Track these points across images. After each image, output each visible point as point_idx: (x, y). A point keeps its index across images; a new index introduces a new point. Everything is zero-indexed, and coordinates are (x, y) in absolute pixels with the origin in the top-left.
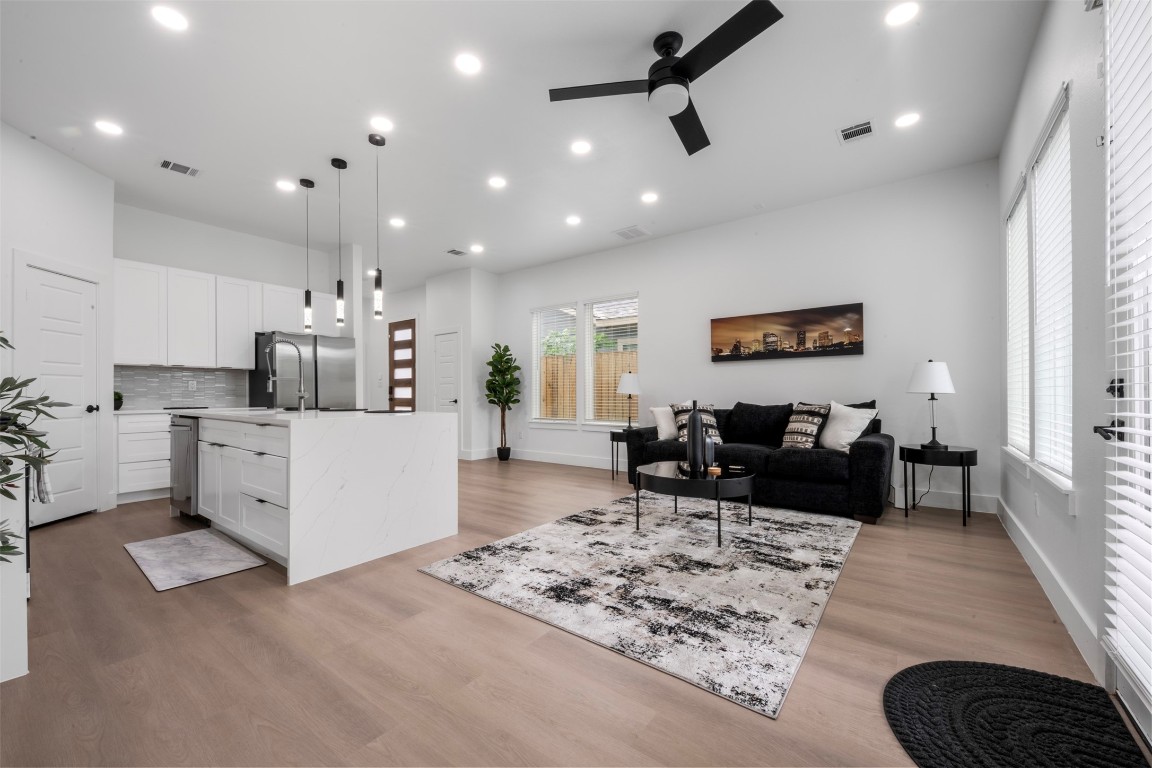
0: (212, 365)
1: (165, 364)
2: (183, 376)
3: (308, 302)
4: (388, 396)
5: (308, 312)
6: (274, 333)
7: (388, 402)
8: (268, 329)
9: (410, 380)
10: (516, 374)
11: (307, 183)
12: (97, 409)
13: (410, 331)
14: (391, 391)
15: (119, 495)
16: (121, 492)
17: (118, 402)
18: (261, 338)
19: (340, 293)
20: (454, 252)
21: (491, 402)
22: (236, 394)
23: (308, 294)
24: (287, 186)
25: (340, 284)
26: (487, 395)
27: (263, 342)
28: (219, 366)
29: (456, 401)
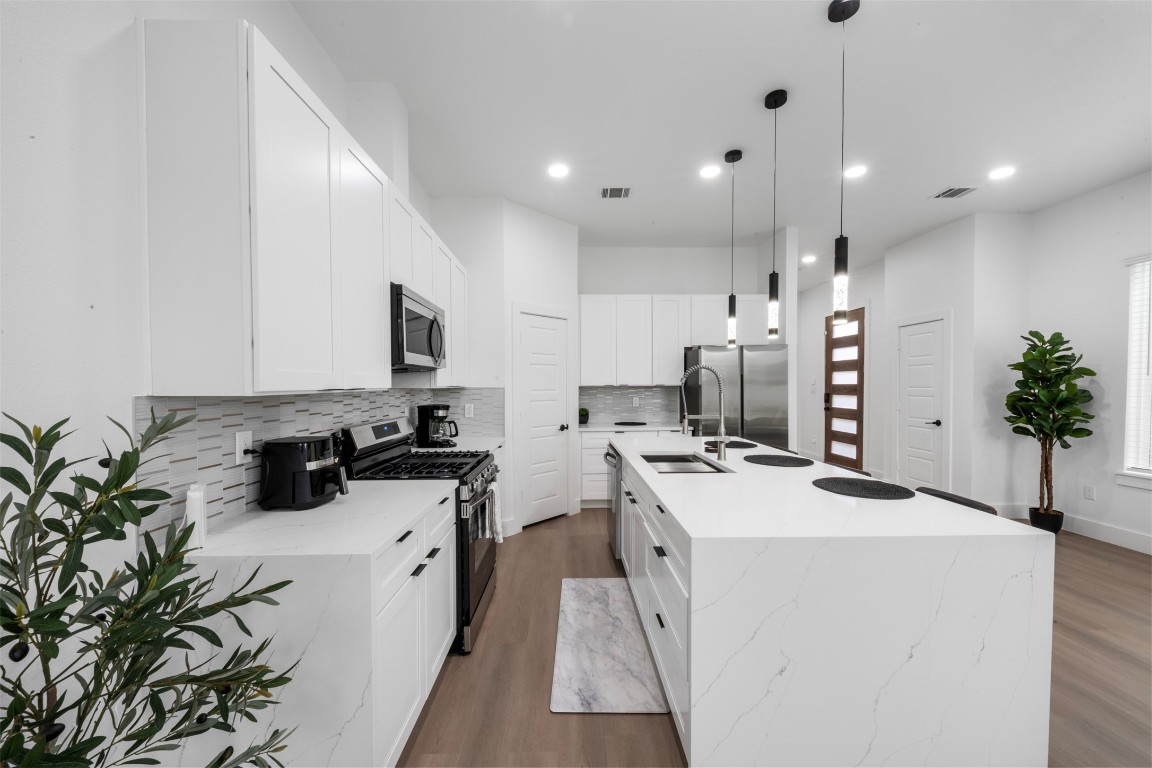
0: (649, 384)
1: (615, 384)
2: (630, 393)
3: (732, 311)
4: (823, 405)
5: (732, 322)
6: (699, 347)
7: (823, 412)
8: (696, 343)
9: (855, 386)
10: (1081, 383)
11: (733, 156)
12: (567, 428)
13: (855, 324)
14: (828, 399)
15: (582, 501)
16: (584, 499)
17: (584, 417)
18: (689, 353)
19: (774, 293)
20: (952, 193)
21: (1018, 430)
22: (668, 409)
23: (732, 299)
24: (712, 171)
25: (774, 279)
26: (1008, 419)
27: (691, 356)
28: (654, 384)
29: (938, 423)
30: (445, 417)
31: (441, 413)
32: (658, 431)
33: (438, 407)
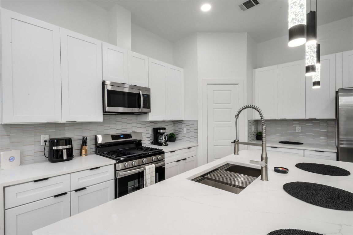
0: (303, 117)
2: (293, 124)
28: (307, 118)
30: (164, 133)
31: (161, 131)
32: (304, 150)
33: (160, 129)
